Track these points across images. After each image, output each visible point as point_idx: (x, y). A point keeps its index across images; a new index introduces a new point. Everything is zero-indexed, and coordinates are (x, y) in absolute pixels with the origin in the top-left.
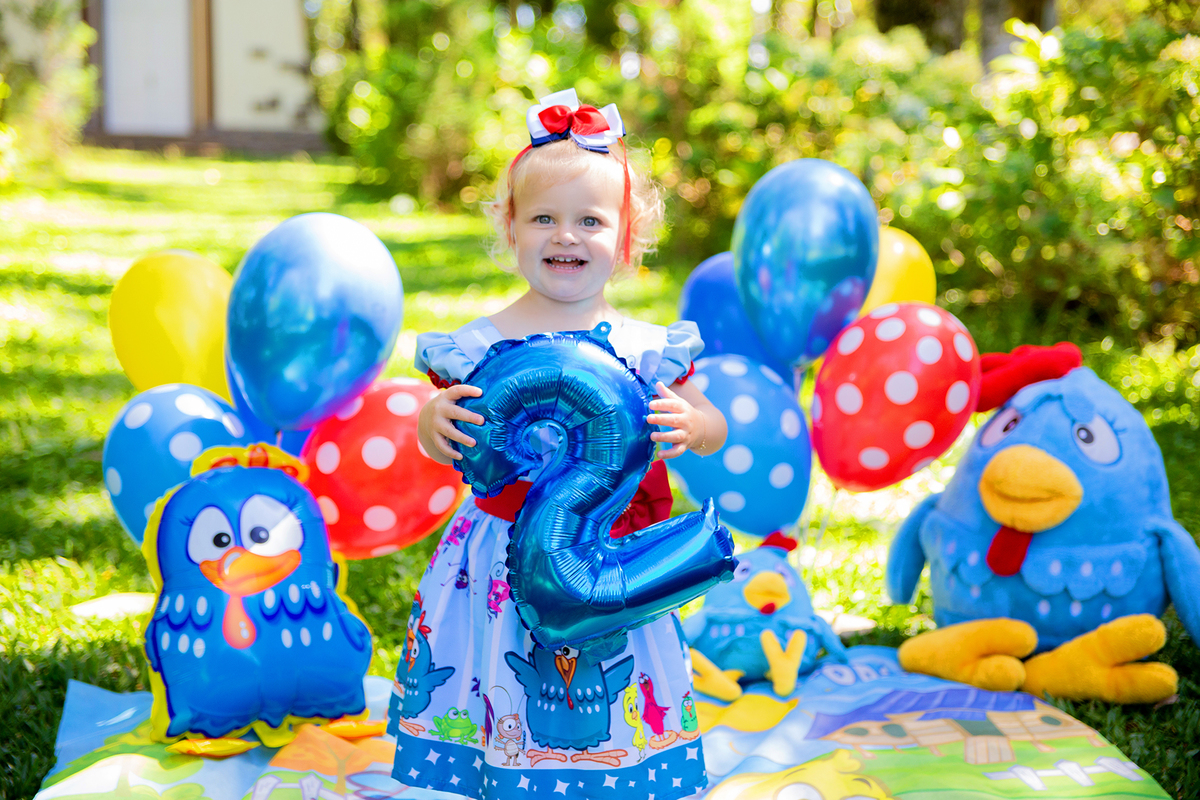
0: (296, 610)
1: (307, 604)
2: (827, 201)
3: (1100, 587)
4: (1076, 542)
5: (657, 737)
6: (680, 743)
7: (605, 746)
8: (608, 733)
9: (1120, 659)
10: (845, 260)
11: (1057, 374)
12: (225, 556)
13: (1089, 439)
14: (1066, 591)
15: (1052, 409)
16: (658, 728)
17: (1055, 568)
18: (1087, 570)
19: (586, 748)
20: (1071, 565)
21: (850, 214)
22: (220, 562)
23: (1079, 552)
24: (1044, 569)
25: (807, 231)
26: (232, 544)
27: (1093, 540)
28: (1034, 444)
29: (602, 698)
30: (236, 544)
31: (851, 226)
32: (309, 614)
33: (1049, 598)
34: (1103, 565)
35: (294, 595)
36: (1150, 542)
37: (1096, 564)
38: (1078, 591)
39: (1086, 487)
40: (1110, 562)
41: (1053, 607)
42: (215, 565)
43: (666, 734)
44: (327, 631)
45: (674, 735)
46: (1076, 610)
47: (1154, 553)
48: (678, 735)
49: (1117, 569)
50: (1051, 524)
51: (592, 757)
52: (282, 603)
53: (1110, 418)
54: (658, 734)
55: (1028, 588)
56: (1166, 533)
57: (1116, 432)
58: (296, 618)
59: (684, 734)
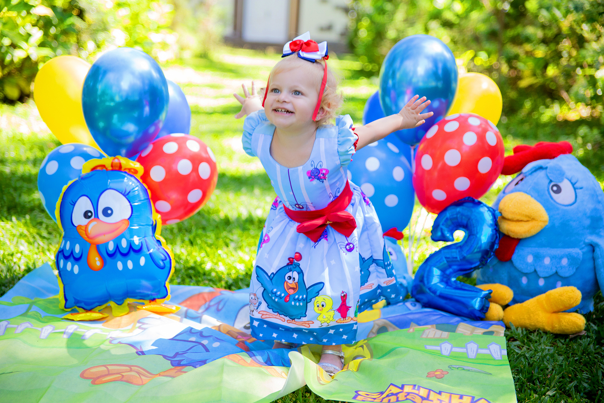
0: (125, 252)
1: (131, 248)
2: (428, 57)
3: (554, 271)
4: (542, 246)
5: (342, 319)
6: (352, 322)
7: (304, 319)
8: (305, 314)
9: (555, 309)
10: (436, 89)
11: (551, 156)
12: (89, 223)
13: (559, 191)
14: (535, 271)
15: (541, 174)
16: (344, 316)
17: (530, 259)
18: (547, 261)
19: (294, 319)
20: (538, 258)
21: (440, 65)
22: (86, 226)
23: (543, 251)
24: (524, 258)
25: (415, 72)
26: (93, 217)
27: (551, 245)
28: (526, 192)
29: (304, 300)
30: (95, 217)
31: (440, 72)
32: (132, 253)
33: (526, 274)
34: (556, 259)
35: (124, 244)
36: (586, 249)
37: (553, 258)
38: (542, 272)
39: (550, 217)
40: (561, 258)
41: (529, 280)
42: (84, 228)
43: (347, 318)
44: (142, 261)
45: (350, 319)
46: (541, 283)
47: (590, 255)
48: (352, 319)
49: (565, 262)
50: (528, 235)
51: (297, 323)
52: (117, 248)
53: (574, 181)
54: (343, 318)
55: (515, 268)
56: (597, 245)
57: (575, 189)
58: (125, 255)
59: (355, 319)
